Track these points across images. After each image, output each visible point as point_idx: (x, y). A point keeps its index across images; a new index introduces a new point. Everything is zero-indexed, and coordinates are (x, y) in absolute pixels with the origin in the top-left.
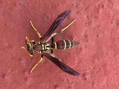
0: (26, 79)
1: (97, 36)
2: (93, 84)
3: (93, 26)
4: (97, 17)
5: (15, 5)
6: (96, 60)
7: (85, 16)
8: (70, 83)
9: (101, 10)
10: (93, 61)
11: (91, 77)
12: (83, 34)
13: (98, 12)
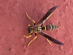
0: (25, 51)
1: (66, 23)
2: (65, 52)
3: (63, 17)
4: (64, 12)
5: (16, 3)
6: (66, 38)
7: (58, 11)
8: (52, 52)
9: (67, 7)
10: (64, 38)
11: (64, 48)
12: (57, 21)
13: (65, 8)
